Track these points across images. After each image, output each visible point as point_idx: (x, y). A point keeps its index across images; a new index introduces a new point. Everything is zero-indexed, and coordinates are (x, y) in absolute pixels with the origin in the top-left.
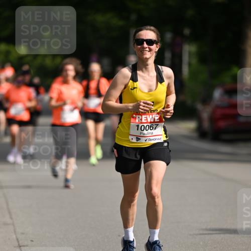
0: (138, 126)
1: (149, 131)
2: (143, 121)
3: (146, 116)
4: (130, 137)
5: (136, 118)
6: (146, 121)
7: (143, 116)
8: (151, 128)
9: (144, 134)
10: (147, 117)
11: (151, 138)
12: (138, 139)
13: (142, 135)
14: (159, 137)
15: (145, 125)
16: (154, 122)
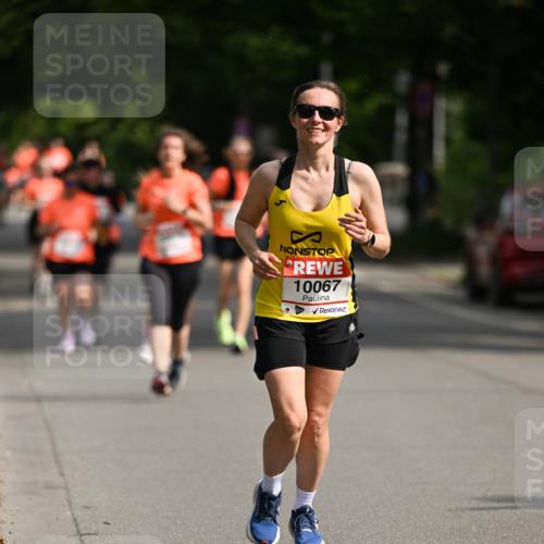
0: (298, 282)
1: (322, 293)
2: (309, 272)
3: (314, 263)
4: (284, 306)
5: (293, 266)
6: (314, 273)
7: (309, 263)
8: (326, 288)
9: (311, 299)
10: (316, 266)
11: (326, 307)
12: (299, 310)
13: (306, 301)
14: (342, 306)
15: (313, 281)
16: (332, 275)
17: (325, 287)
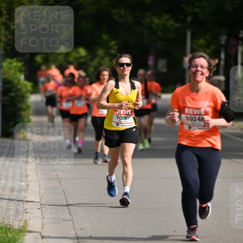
0: (118, 116)
1: (125, 120)
2: (122, 113)
4: (113, 123)
5: (117, 111)
7: (122, 110)
10: (124, 111)
11: (126, 124)
12: (117, 125)
13: (120, 122)
14: (131, 124)
15: (123, 116)
16: (128, 114)
17: (126, 118)
